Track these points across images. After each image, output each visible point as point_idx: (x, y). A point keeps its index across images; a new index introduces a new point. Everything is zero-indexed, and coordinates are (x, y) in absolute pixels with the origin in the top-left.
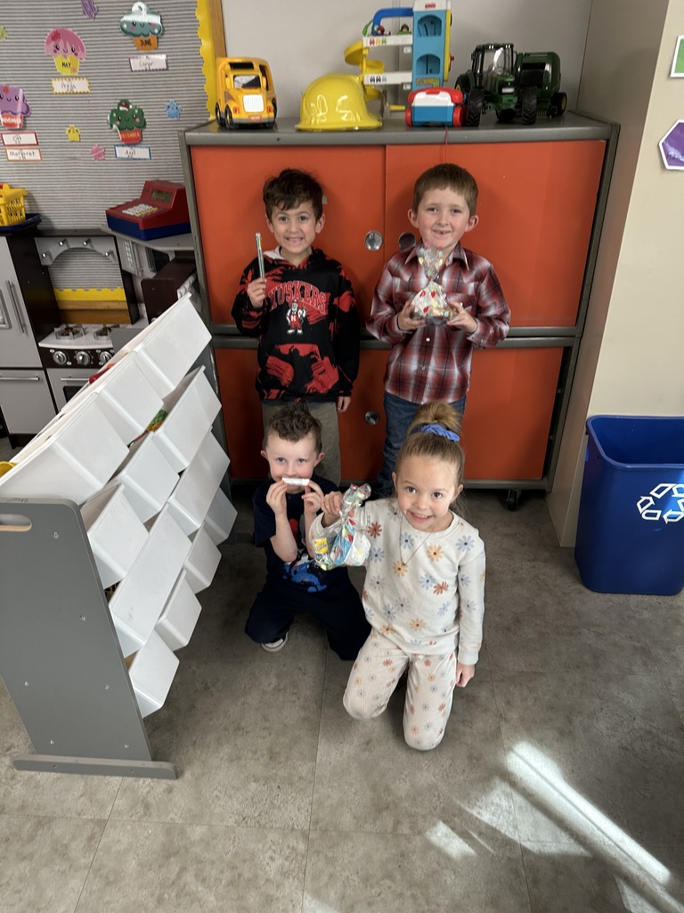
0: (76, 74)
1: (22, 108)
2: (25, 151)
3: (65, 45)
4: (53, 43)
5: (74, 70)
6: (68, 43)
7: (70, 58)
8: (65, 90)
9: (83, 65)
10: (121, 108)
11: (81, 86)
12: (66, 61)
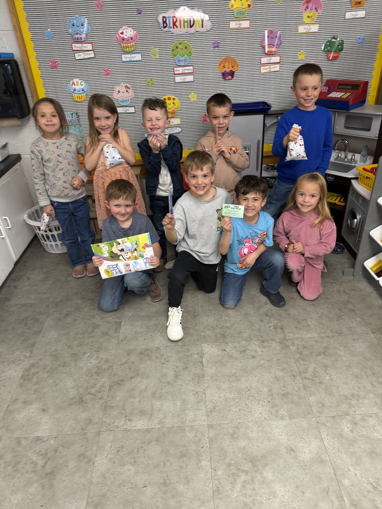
0: (313, 22)
1: (278, 42)
2: (271, 67)
3: (312, 6)
4: (306, 5)
5: (313, 20)
6: (314, 5)
7: (313, 13)
8: (304, 31)
9: (319, 17)
10: (333, 40)
11: (315, 28)
12: (310, 15)
